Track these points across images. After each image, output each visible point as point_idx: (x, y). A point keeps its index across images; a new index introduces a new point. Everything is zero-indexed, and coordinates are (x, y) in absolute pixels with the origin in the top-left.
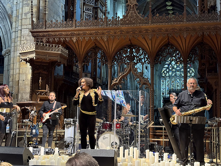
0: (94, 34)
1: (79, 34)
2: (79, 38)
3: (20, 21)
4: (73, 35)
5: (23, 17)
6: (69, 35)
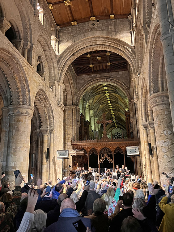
1: (88, 145)
3: (66, 140)
5: (68, 139)
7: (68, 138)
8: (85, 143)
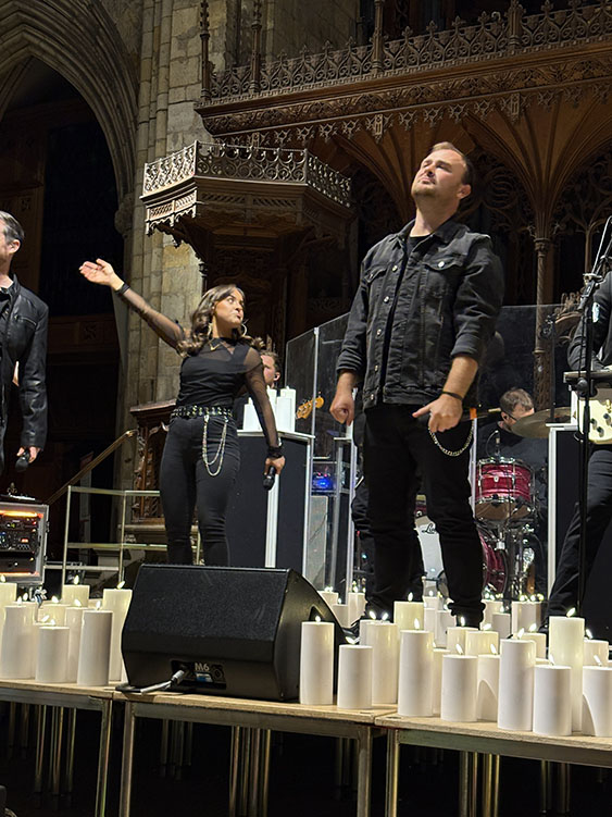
0: (464, 92)
1: (395, 102)
2: (396, 117)
4: (370, 105)
5: (175, 52)
6: (356, 107)
7: (183, 40)
8: (357, 80)
